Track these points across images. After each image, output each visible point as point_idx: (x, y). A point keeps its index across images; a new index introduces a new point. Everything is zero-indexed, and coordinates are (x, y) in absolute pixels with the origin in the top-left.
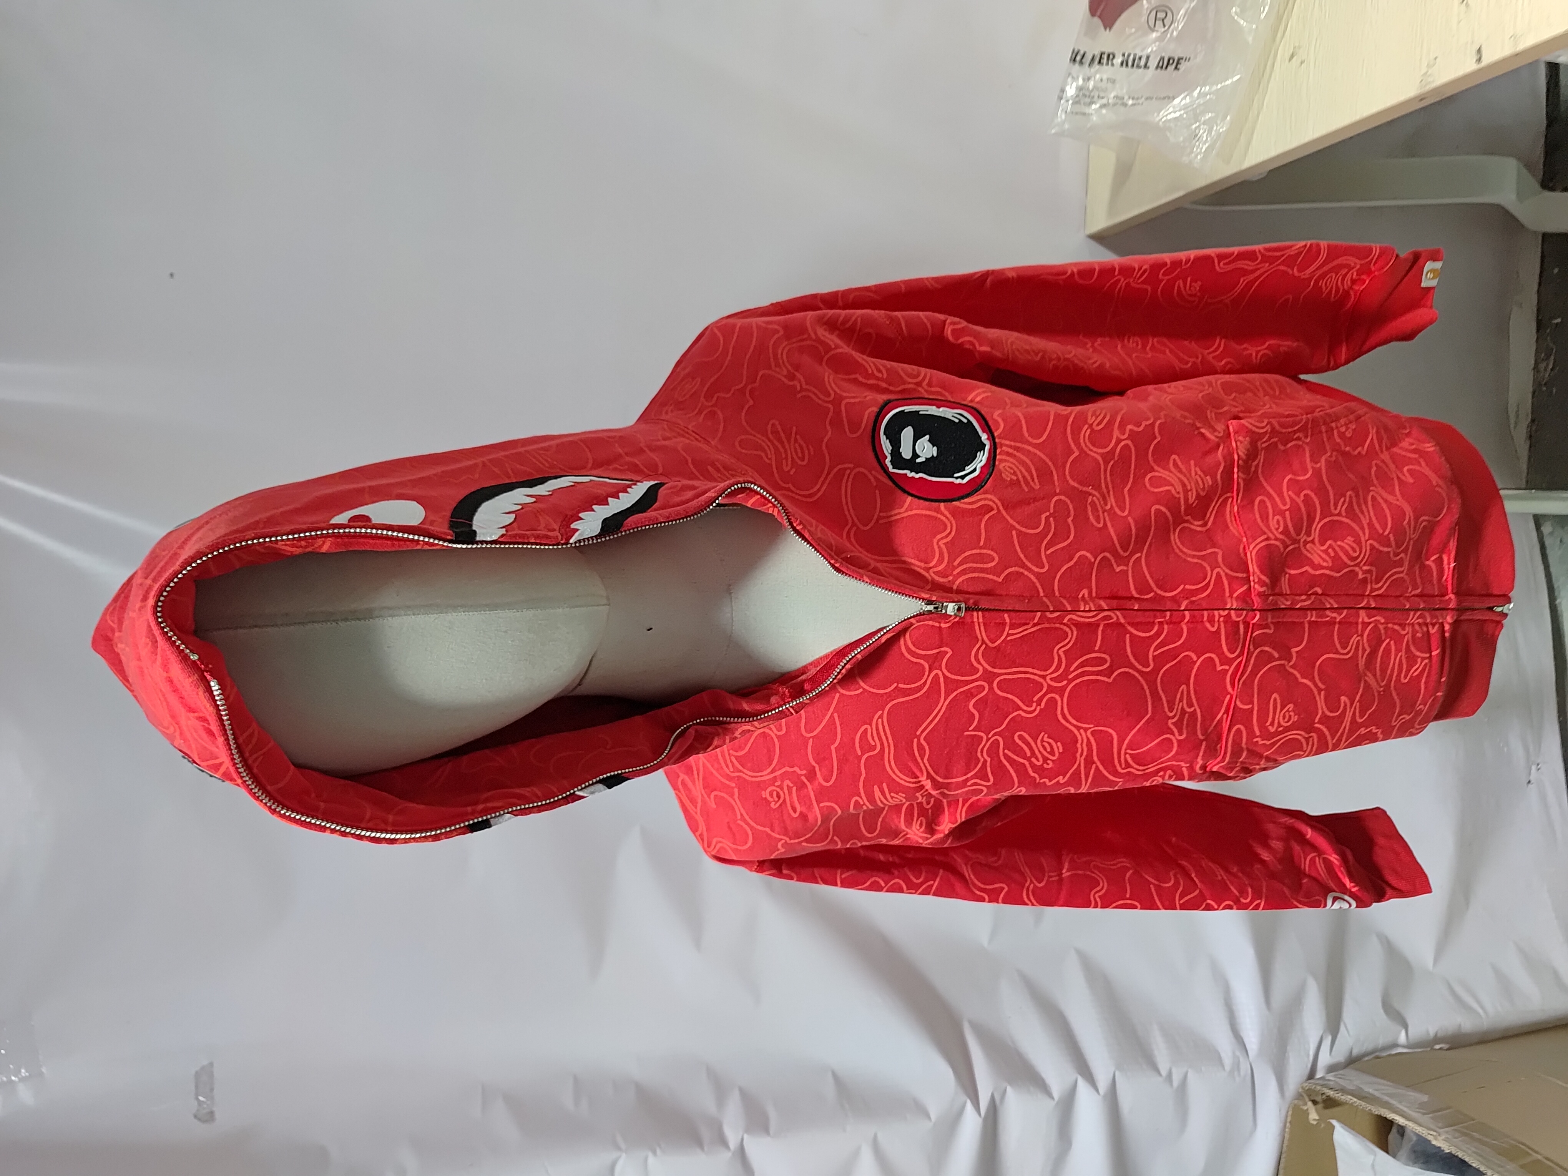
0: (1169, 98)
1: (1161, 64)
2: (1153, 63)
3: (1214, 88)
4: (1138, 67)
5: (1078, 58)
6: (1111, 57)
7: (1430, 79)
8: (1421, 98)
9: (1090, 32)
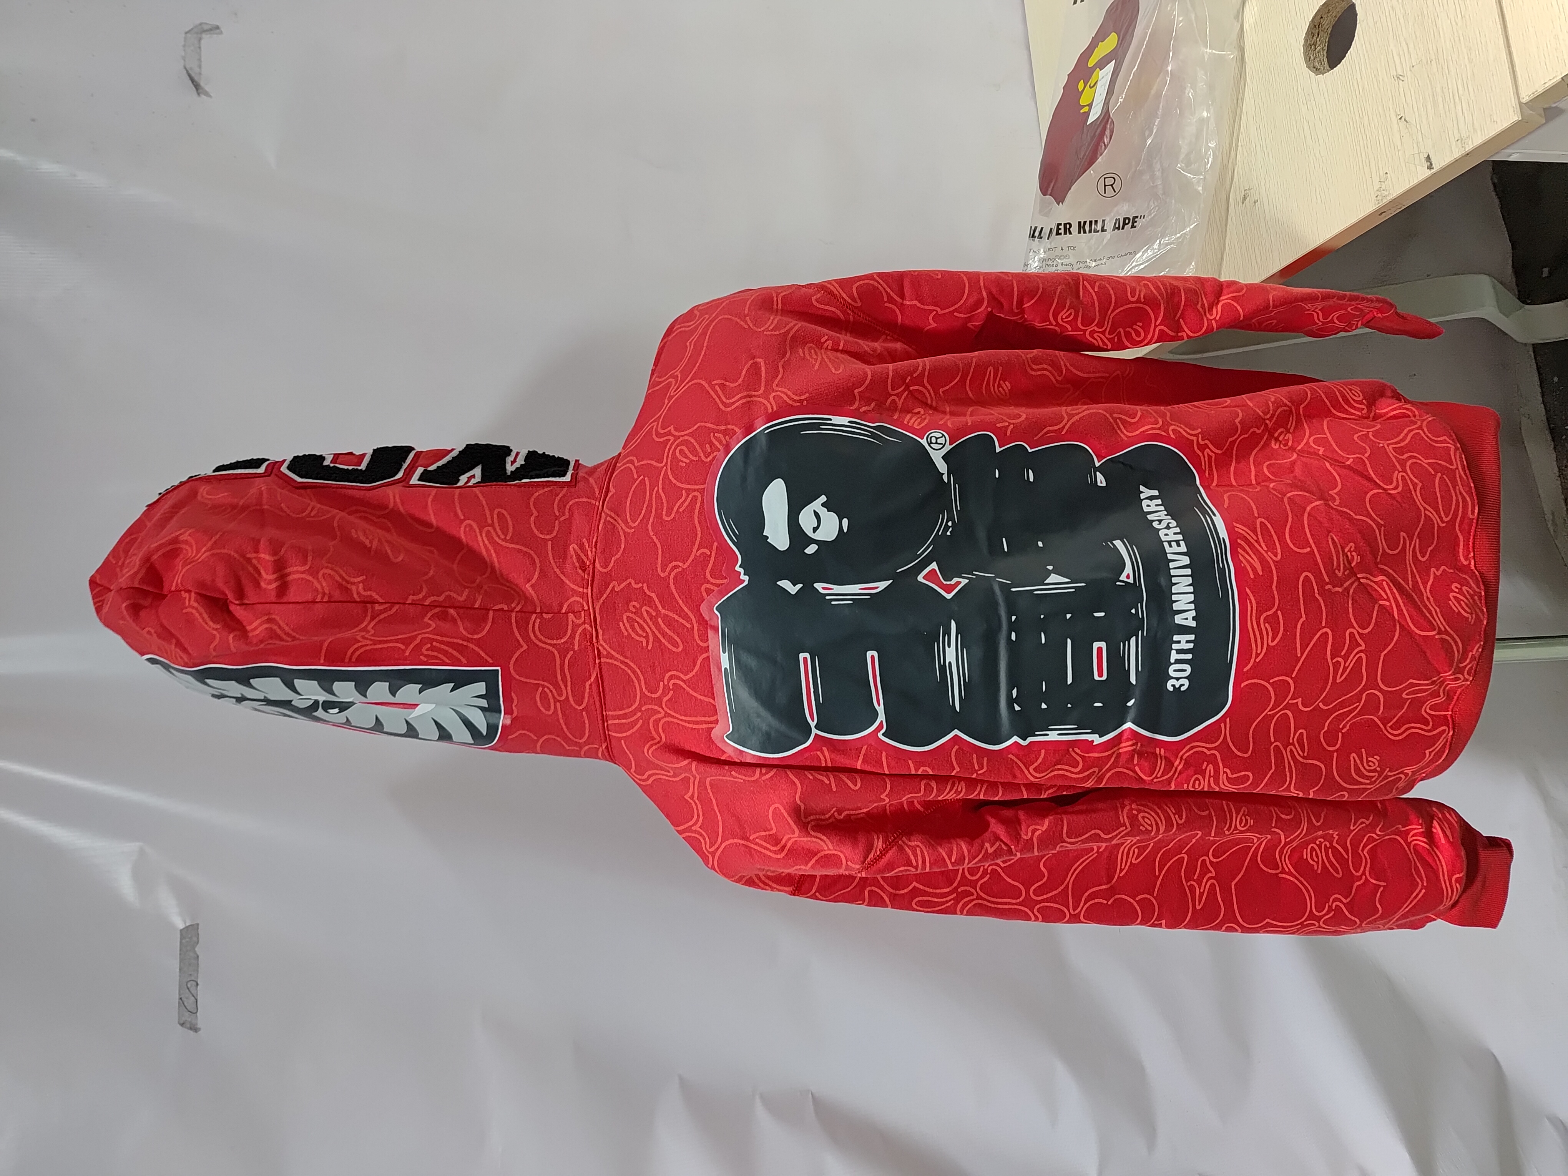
0: (1130, 253)
1: (1117, 226)
2: (1109, 226)
3: (1174, 237)
4: (1096, 231)
5: (1037, 234)
6: (1068, 226)
7: (1386, 193)
8: (1380, 212)
9: (1044, 211)
